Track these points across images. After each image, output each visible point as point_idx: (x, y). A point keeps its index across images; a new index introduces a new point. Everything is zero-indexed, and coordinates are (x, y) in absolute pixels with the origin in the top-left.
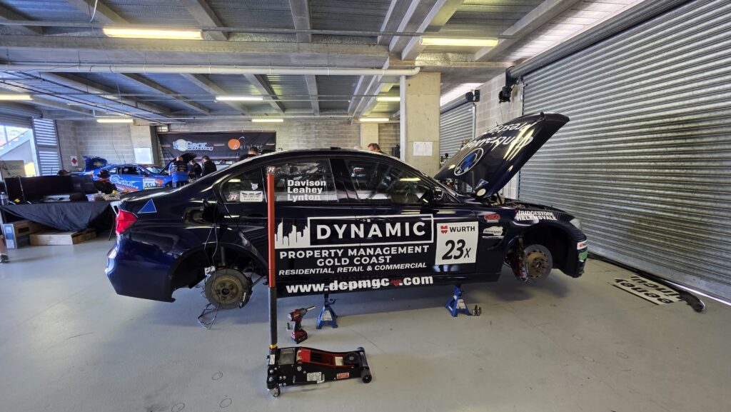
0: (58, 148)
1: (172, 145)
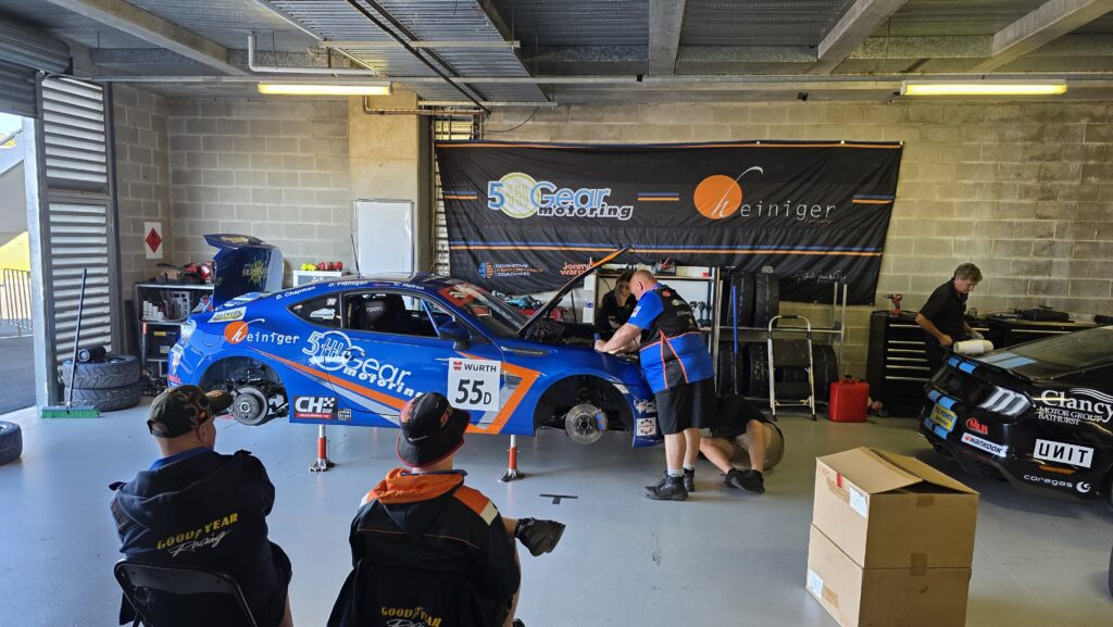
0: (109, 192)
1: (483, 193)
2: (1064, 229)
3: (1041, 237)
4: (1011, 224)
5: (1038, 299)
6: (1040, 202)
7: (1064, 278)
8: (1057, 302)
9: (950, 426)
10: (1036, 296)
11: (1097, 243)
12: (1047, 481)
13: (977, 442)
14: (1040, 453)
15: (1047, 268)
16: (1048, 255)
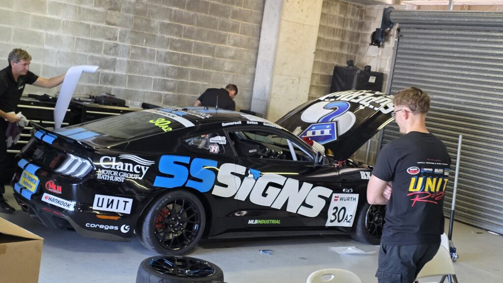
2: (125, 35)
3: (109, 39)
4: (88, 26)
5: (106, 88)
6: (109, 12)
7: (124, 73)
8: (118, 91)
9: (33, 188)
10: (105, 86)
11: (145, 49)
12: (101, 227)
13: (53, 200)
14: (98, 206)
15: (112, 64)
16: (113, 55)
